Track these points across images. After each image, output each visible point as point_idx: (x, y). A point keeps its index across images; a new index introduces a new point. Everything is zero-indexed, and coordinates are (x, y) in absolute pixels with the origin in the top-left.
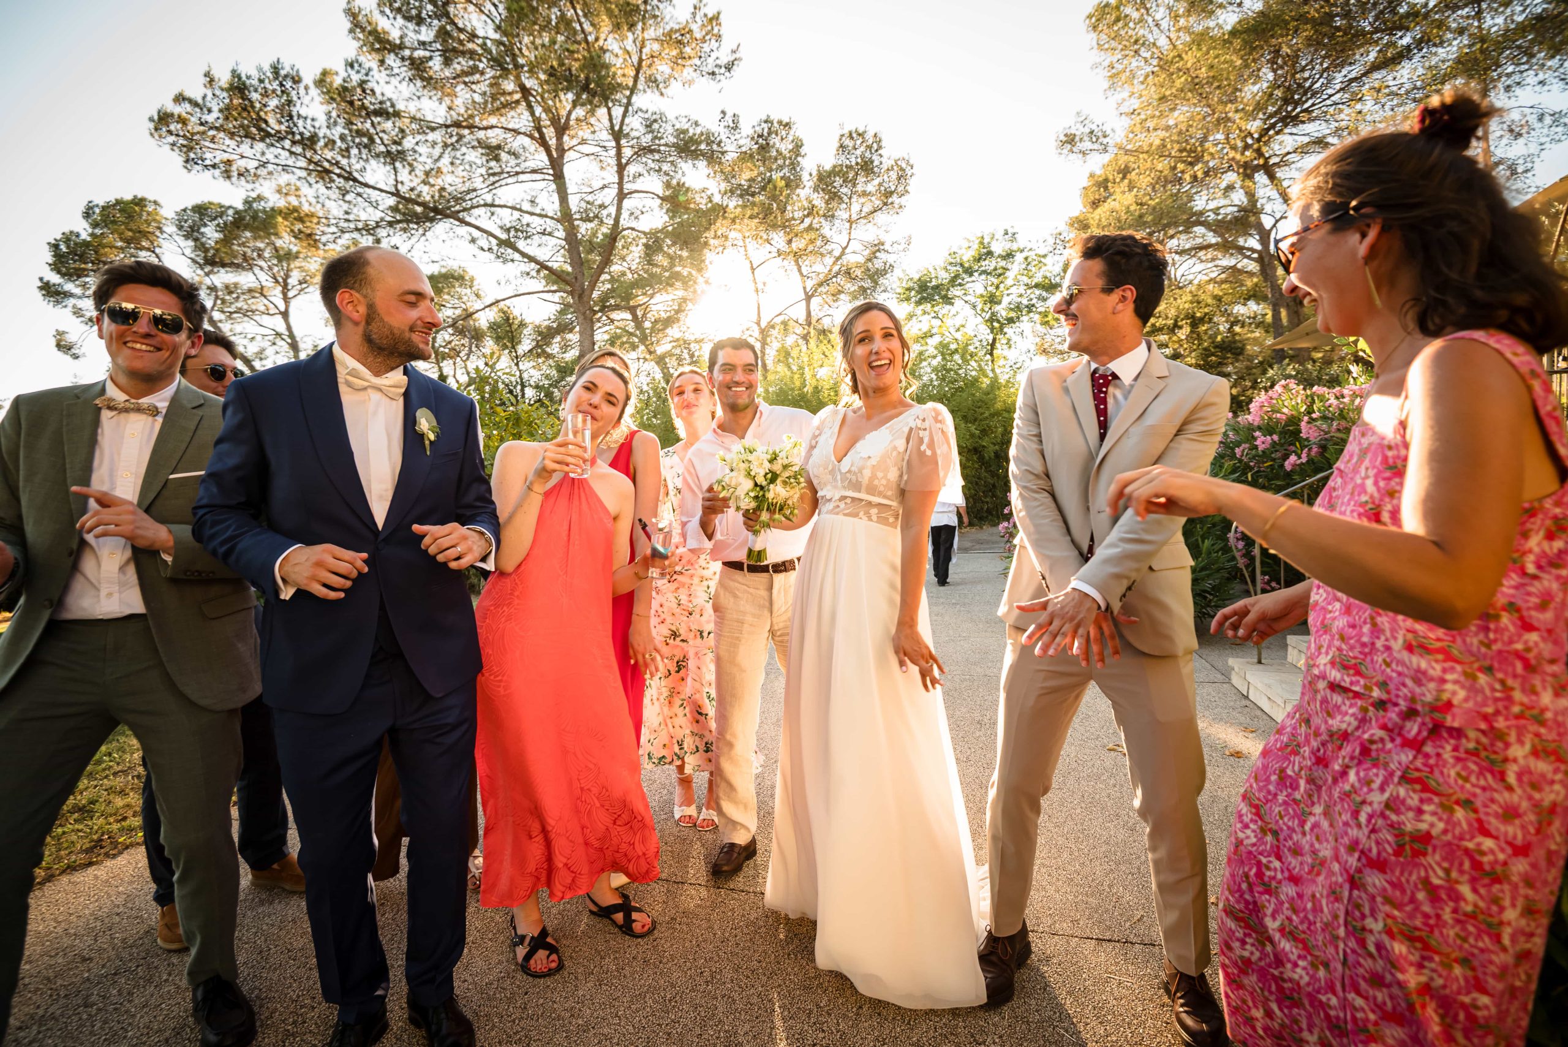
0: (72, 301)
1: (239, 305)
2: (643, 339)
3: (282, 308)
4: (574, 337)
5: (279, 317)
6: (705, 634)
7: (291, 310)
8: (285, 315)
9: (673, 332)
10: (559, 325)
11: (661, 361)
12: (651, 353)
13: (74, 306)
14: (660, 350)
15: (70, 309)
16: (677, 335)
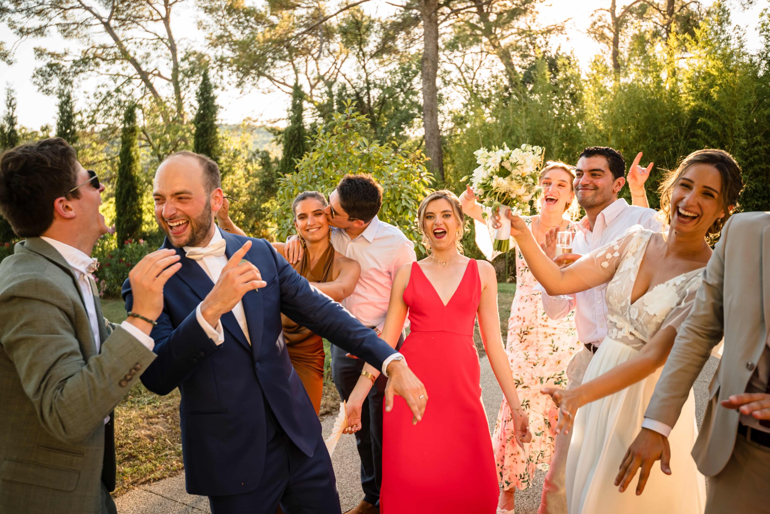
0: (9, 15)
1: (129, 12)
2: (488, 32)
3: (164, 14)
4: (418, 31)
5: (161, 23)
6: (545, 380)
7: (172, 16)
8: (166, 20)
9: (521, 23)
10: (404, 20)
11: (505, 56)
12: (494, 47)
13: (9, 20)
14: (503, 43)
15: (6, 23)
16: (523, 26)
